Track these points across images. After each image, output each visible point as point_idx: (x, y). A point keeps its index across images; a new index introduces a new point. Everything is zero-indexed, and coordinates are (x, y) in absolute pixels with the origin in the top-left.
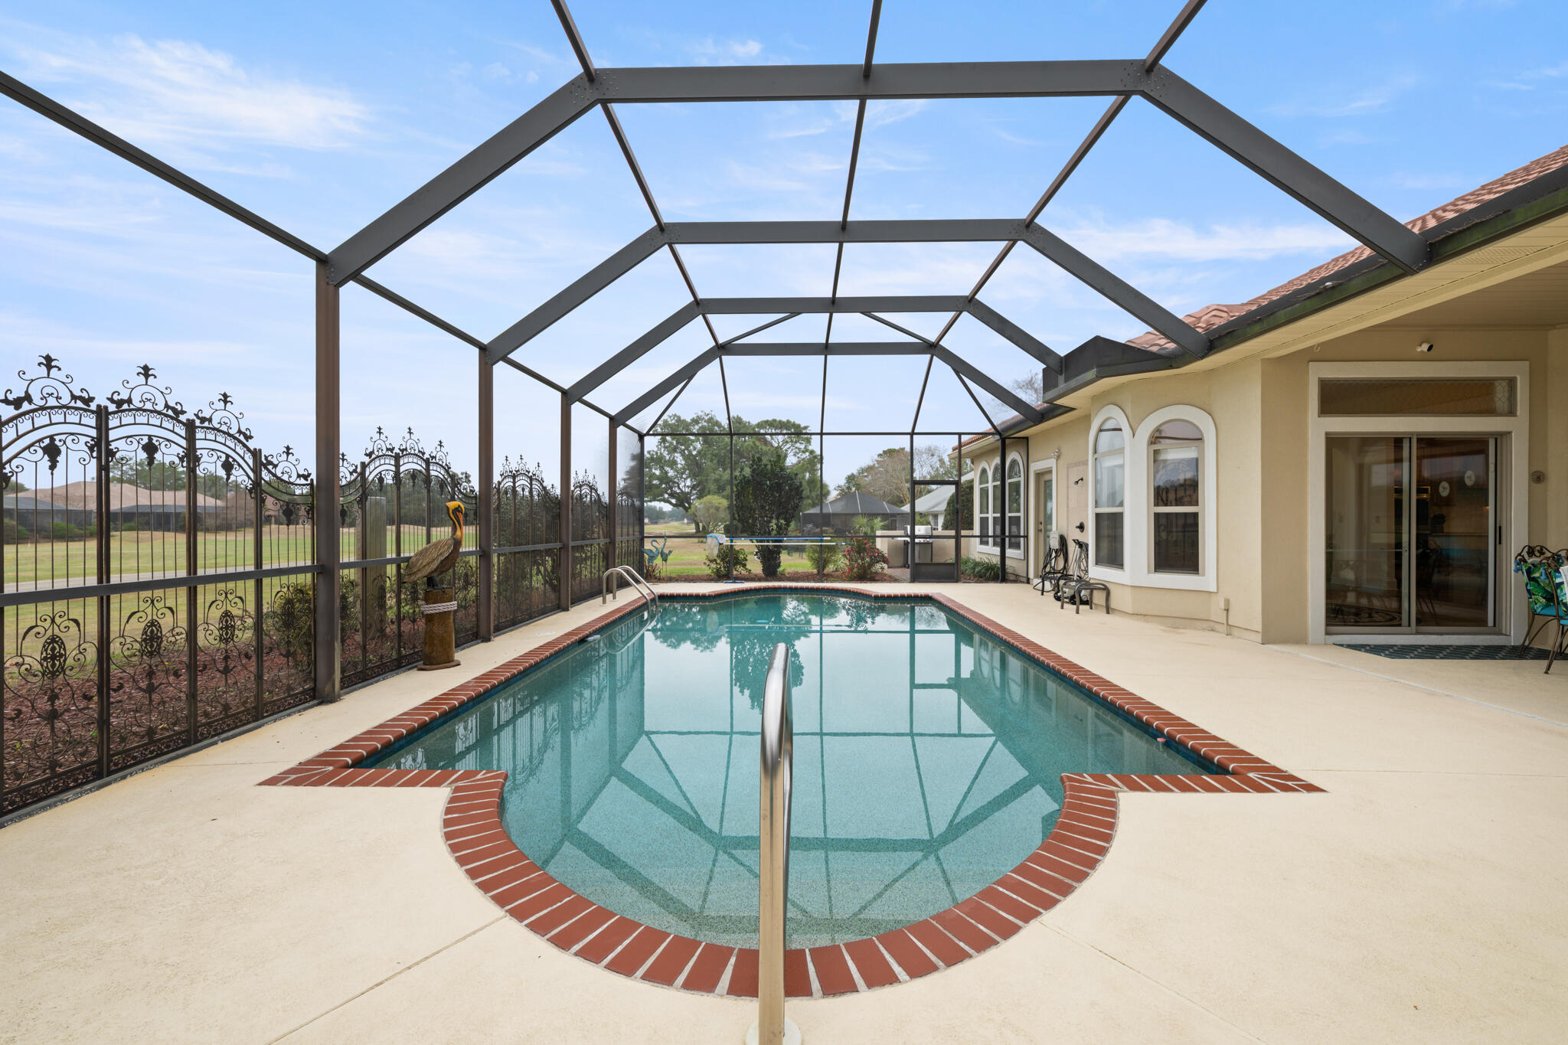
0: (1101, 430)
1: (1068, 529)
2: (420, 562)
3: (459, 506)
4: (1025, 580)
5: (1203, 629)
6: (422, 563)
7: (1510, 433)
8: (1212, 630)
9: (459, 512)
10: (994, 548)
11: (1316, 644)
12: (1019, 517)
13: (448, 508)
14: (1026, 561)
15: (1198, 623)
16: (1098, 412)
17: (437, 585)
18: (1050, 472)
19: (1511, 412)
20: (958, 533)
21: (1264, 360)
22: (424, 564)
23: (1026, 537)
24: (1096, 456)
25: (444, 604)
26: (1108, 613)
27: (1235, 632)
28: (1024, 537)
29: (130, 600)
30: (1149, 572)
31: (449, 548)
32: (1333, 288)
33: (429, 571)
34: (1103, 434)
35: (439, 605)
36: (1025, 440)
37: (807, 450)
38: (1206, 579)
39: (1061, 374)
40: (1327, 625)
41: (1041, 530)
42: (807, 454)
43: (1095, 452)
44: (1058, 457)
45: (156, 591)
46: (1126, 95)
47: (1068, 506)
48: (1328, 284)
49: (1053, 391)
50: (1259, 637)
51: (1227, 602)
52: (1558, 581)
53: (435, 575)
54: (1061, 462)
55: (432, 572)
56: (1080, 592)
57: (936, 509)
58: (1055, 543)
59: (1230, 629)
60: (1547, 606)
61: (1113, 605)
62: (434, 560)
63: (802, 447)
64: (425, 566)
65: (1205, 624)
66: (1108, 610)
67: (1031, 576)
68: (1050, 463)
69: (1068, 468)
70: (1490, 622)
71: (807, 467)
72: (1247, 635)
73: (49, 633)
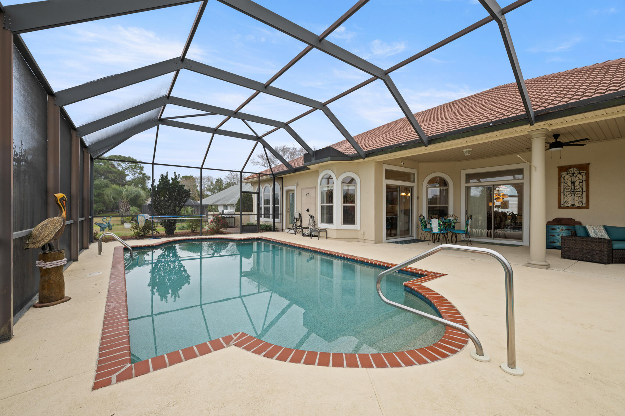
0: (323, 178)
1: (302, 211)
2: (43, 234)
3: (64, 197)
4: (281, 230)
5: (356, 241)
6: (44, 235)
7: (414, 187)
8: (359, 241)
9: (64, 200)
10: (264, 219)
11: (384, 243)
12: (278, 207)
13: (56, 198)
14: (281, 223)
15: (355, 240)
16: (322, 171)
17: (54, 249)
18: (294, 190)
19: (414, 182)
20: (241, 213)
21: (375, 162)
22: (46, 235)
23: (282, 214)
24: (321, 186)
25: (60, 261)
26: (327, 239)
27: (366, 241)
28: (281, 214)
30: (341, 225)
31: (61, 224)
32: (404, 146)
33: (49, 239)
34: (323, 179)
35: (57, 261)
36: (282, 178)
37: (141, 173)
38: (358, 226)
39: (313, 157)
40: (387, 237)
41: (288, 212)
42: (141, 175)
43: (321, 185)
44: (297, 186)
46: (376, 77)
47: (302, 203)
48: (403, 145)
49: (308, 163)
50: (374, 242)
51: (364, 232)
52: (431, 222)
53: (52, 242)
54: (298, 187)
55: (50, 240)
56: (312, 233)
57: (218, 203)
58: (297, 216)
59: (364, 240)
60: (424, 229)
61: (328, 236)
62: (52, 232)
63: (139, 171)
64: (46, 236)
65: (356, 240)
66: (327, 238)
67: (284, 228)
68: (294, 187)
69: (302, 190)
70: (410, 234)
71: (141, 182)
72: (370, 242)
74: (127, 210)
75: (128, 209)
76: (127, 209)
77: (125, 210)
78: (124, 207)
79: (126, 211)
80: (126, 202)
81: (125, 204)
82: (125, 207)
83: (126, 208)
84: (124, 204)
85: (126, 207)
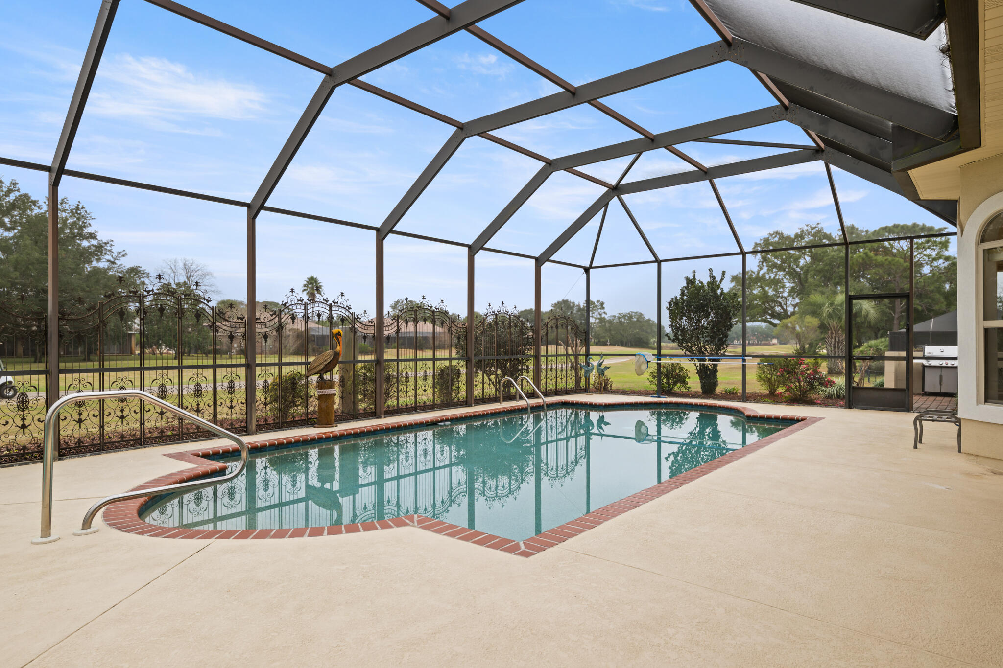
3: (339, 332)
9: (339, 335)
22: (315, 366)
29: (153, 374)
31: (330, 357)
45: (164, 371)
62: (321, 364)
73: (121, 385)
74: (837, 346)
75: (838, 343)
76: (836, 344)
77: (832, 345)
78: (832, 338)
79: (835, 347)
80: (835, 328)
81: (834, 332)
82: (833, 340)
83: (835, 342)
84: (832, 333)
85: (835, 339)
